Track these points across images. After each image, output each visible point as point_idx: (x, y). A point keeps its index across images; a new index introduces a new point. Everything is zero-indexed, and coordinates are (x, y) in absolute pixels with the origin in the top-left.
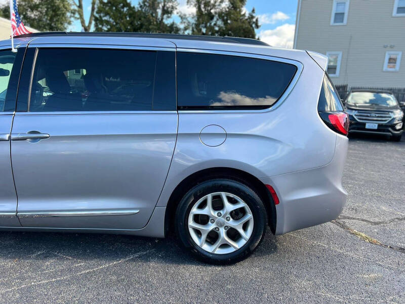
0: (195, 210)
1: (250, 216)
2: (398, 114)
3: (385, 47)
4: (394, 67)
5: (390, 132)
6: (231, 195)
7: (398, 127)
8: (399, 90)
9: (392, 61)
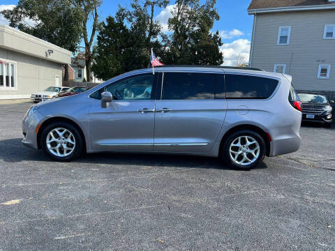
0: (232, 145)
1: (258, 147)
2: (329, 108)
3: (318, 61)
4: (325, 75)
5: (323, 120)
6: (250, 137)
7: (329, 117)
8: (329, 92)
9: (324, 71)
